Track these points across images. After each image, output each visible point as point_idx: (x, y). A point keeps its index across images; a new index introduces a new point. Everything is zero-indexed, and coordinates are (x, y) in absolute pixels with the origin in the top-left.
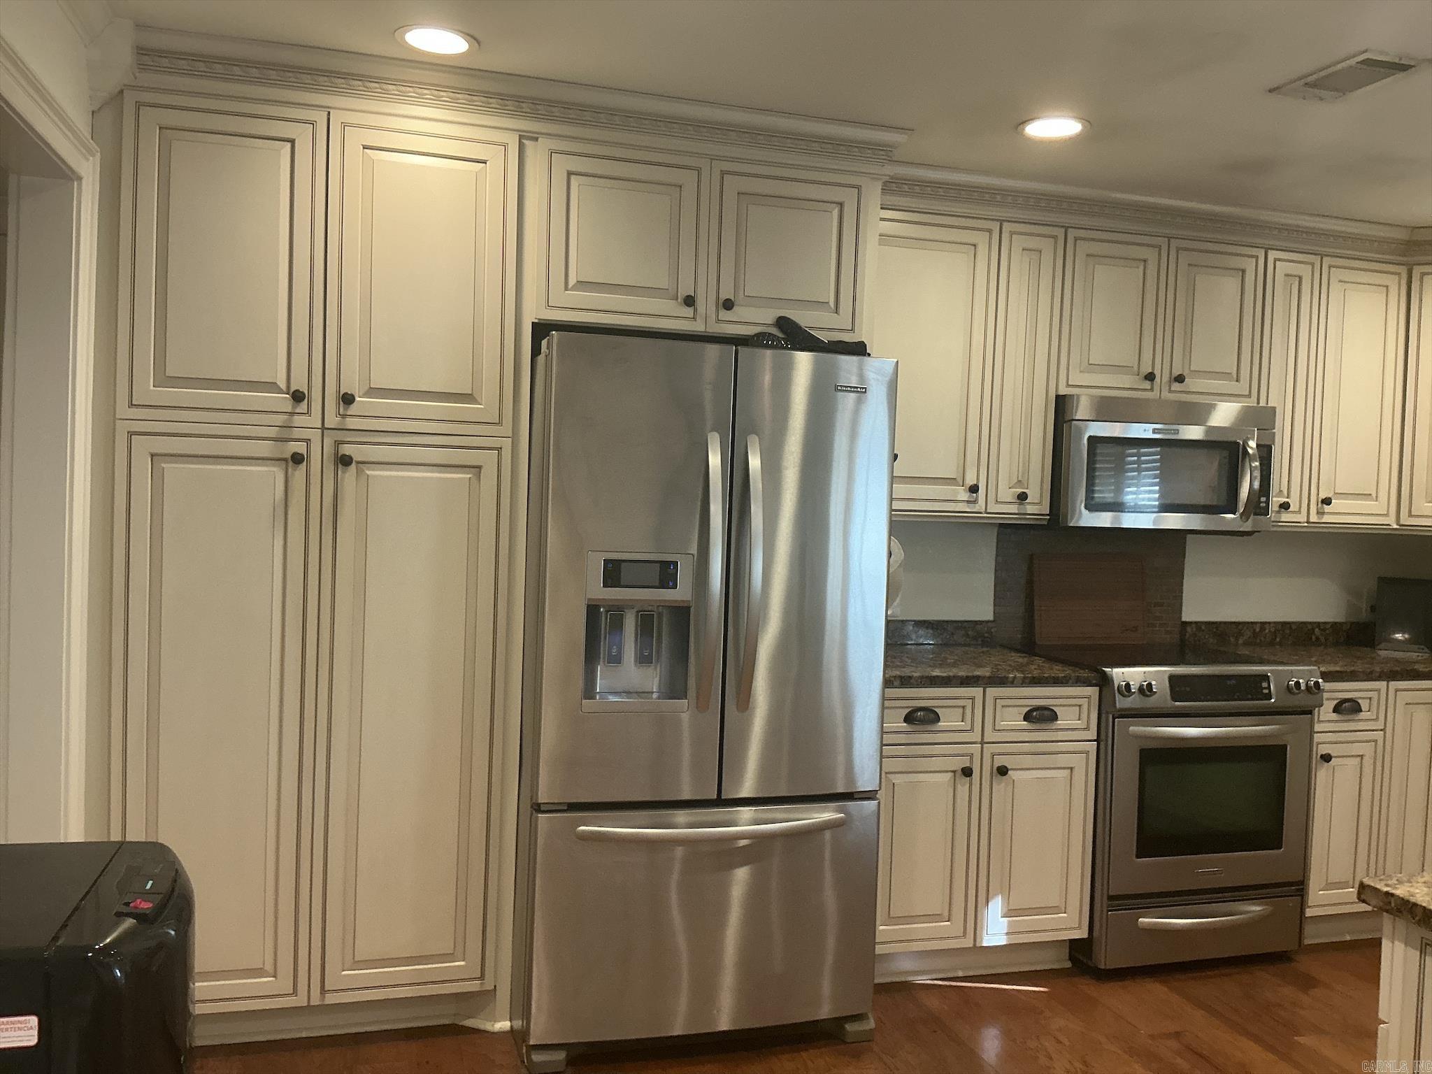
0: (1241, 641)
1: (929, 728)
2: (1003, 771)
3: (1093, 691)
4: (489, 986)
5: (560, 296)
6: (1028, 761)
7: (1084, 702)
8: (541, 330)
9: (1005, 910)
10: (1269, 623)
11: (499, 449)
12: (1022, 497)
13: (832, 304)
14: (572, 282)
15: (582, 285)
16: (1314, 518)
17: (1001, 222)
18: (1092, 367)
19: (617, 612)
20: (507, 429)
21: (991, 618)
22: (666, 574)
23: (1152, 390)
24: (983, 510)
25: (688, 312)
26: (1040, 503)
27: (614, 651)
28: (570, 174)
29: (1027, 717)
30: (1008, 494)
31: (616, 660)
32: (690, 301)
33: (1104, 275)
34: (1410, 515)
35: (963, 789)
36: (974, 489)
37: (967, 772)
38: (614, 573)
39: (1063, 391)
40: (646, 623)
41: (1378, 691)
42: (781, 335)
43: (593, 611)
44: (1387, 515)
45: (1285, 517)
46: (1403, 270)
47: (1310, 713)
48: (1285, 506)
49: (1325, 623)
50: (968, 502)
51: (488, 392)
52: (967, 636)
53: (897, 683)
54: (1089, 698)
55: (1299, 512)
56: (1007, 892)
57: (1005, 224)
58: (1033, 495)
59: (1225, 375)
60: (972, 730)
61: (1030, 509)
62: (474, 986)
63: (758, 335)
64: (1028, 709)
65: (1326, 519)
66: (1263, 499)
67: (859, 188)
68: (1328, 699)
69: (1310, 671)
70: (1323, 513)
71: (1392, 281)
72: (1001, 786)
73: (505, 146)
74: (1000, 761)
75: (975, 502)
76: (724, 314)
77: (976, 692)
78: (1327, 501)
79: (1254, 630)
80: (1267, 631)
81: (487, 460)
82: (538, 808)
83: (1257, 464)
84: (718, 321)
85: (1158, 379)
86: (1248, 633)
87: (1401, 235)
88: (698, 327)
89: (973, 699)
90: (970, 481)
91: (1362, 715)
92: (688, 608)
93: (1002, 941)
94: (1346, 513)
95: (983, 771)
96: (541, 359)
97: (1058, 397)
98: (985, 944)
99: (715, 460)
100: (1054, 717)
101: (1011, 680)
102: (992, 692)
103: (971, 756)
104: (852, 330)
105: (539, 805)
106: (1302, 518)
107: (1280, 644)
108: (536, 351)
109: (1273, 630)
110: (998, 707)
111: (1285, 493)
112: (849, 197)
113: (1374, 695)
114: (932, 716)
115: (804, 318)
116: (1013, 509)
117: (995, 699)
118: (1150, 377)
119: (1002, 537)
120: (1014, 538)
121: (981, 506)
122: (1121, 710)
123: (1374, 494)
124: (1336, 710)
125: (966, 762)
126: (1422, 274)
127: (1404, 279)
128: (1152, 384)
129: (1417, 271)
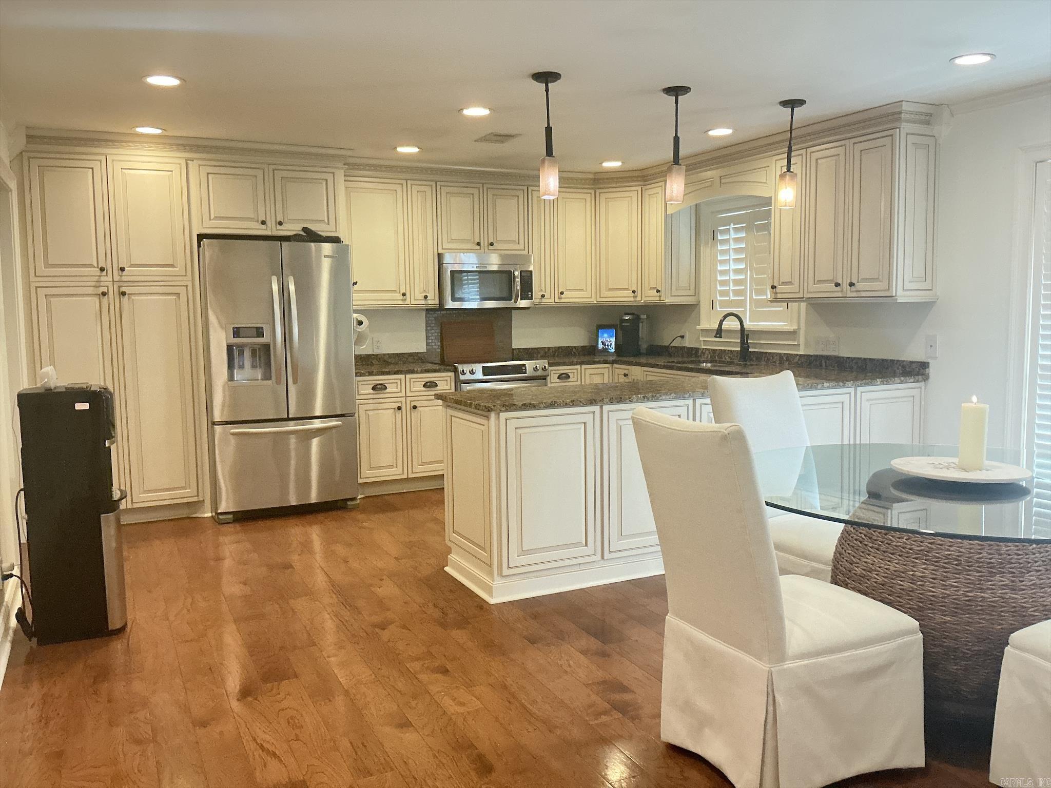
0: (539, 355)
1: (385, 392)
2: (415, 407)
3: (452, 374)
4: (201, 499)
5: (207, 223)
6: (426, 403)
7: (449, 379)
8: (201, 237)
9: (420, 463)
11: (187, 286)
12: (426, 297)
13: (326, 221)
14: (212, 217)
15: (216, 218)
16: (557, 300)
17: (407, 180)
18: (453, 241)
19: (241, 348)
20: (189, 277)
21: (425, 351)
22: (259, 332)
23: (480, 249)
24: (410, 303)
25: (264, 227)
26: (435, 299)
27: (241, 363)
28: (208, 174)
29: (424, 386)
30: (420, 296)
31: (242, 367)
32: (263, 223)
33: (454, 200)
34: (601, 297)
35: (399, 415)
36: (404, 295)
37: (399, 408)
38: (237, 332)
39: (440, 251)
40: (254, 352)
41: (577, 369)
42: (305, 235)
43: (230, 348)
44: (591, 297)
45: (544, 300)
46: (592, 192)
47: (545, 379)
48: (543, 296)
49: (579, 346)
50: (402, 300)
51: (180, 262)
52: (414, 359)
53: (367, 374)
54: (450, 377)
55: (551, 298)
57: (408, 181)
58: (430, 296)
59: (514, 242)
60: (401, 392)
61: (430, 302)
62: (195, 499)
63: (295, 235)
64: (424, 382)
65: (563, 300)
66: (530, 293)
67: (333, 173)
68: (554, 374)
69: (543, 362)
70: (561, 298)
71: (588, 197)
72: (415, 414)
73: (180, 164)
74: (414, 404)
75: (405, 300)
76: (279, 227)
77: (402, 376)
78: (562, 293)
79: (545, 351)
80: (551, 351)
81: (182, 291)
82: (214, 424)
83: (518, 279)
84: (277, 230)
85: (482, 244)
86: (542, 353)
87: (591, 176)
88: (268, 233)
89: (400, 379)
90: (403, 291)
91: (570, 380)
92: (269, 345)
94: (572, 297)
95: (406, 408)
96: (201, 249)
97: (439, 254)
98: (411, 477)
99: (275, 287)
100: (437, 385)
101: (416, 371)
102: (408, 376)
103: (401, 402)
104: (336, 231)
105: (214, 422)
106: (552, 300)
107: (558, 356)
108: (199, 246)
109: (553, 350)
110: (412, 382)
111: (544, 290)
112: (330, 177)
113: (575, 371)
114: (384, 387)
115: (313, 227)
116: (423, 302)
117: (410, 379)
118: (479, 244)
119: (428, 315)
120: (434, 316)
121: (408, 302)
122: (462, 381)
123: (585, 289)
124: (559, 378)
125: (399, 405)
126: (600, 193)
127: (593, 195)
128: (480, 247)
129: (598, 191)
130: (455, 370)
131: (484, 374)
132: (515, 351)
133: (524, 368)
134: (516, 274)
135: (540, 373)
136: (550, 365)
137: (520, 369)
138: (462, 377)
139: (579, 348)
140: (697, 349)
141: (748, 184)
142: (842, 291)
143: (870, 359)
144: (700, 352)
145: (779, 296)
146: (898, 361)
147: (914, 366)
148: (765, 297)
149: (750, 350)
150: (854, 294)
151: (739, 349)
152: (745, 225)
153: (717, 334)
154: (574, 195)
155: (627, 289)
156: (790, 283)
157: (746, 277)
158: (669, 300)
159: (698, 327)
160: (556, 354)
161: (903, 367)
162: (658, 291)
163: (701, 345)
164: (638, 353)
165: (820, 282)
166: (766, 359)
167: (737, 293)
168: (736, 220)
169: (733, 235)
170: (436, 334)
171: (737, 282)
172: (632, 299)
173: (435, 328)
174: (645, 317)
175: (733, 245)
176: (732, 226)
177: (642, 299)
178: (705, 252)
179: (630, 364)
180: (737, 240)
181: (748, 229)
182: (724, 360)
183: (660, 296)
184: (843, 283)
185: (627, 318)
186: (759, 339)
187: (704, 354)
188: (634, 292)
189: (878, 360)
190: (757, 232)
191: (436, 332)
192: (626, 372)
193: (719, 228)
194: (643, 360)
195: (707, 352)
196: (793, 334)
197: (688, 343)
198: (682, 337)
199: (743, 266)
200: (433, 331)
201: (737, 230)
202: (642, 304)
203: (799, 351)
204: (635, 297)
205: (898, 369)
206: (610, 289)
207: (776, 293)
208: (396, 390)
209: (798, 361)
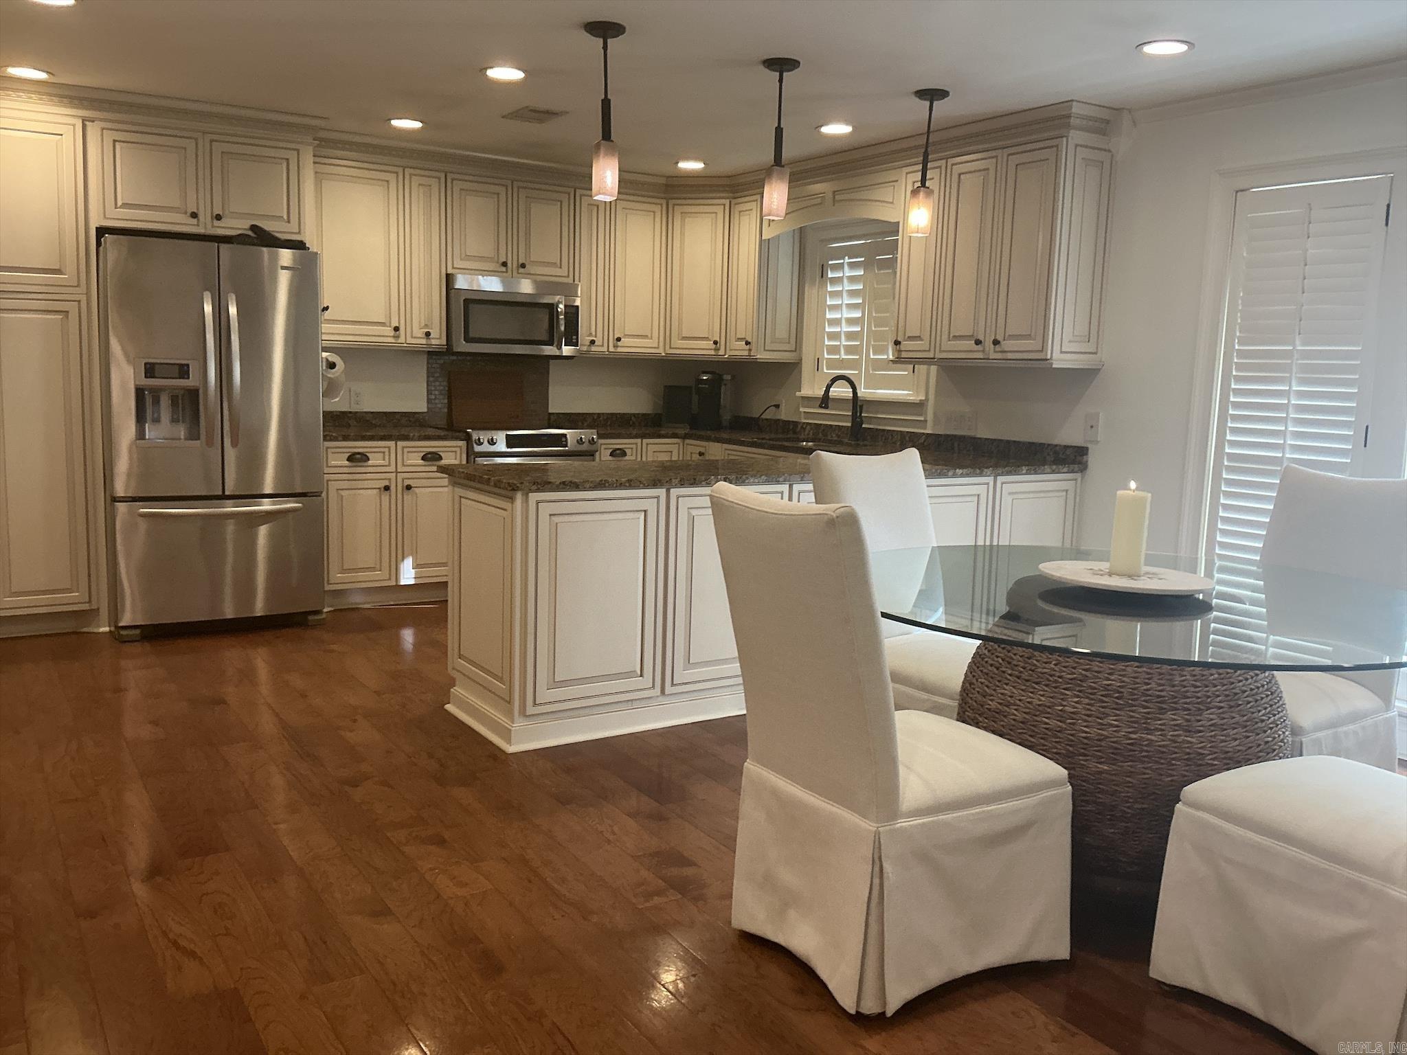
0: (585, 424)
1: (366, 464)
2: (409, 488)
3: (463, 444)
4: (94, 607)
5: (111, 212)
6: (423, 482)
7: (458, 450)
8: (101, 232)
9: (415, 564)
10: (603, 414)
11: (79, 301)
12: (428, 334)
13: (285, 217)
14: (119, 203)
15: (125, 205)
16: (612, 349)
17: (404, 168)
18: (468, 258)
19: (156, 393)
20: (83, 289)
21: (426, 410)
22: (183, 371)
23: (507, 272)
24: (405, 342)
25: (194, 221)
26: (440, 338)
27: (156, 415)
28: (115, 141)
29: (423, 458)
30: (419, 333)
31: (157, 420)
32: (194, 215)
33: (473, 202)
34: (670, 348)
35: (385, 497)
36: (396, 329)
37: (387, 488)
38: (150, 371)
39: (450, 271)
40: (174, 400)
41: (636, 444)
42: (255, 236)
43: (140, 392)
44: (658, 348)
45: (593, 348)
46: (664, 202)
47: (593, 455)
48: (593, 342)
49: (639, 414)
50: (395, 336)
51: (70, 268)
52: (410, 421)
53: (340, 438)
54: (460, 447)
55: (603, 346)
56: (415, 554)
57: (406, 170)
58: (435, 333)
59: (554, 265)
60: (389, 465)
61: (434, 342)
62: (86, 607)
63: (239, 235)
64: (424, 453)
65: (619, 350)
66: (574, 337)
67: (298, 150)
68: (605, 449)
69: (592, 432)
70: (617, 347)
71: (657, 209)
72: (408, 497)
73: (74, 125)
74: (407, 482)
75: (399, 337)
76: (216, 223)
77: (392, 444)
78: (619, 339)
79: (594, 419)
80: (601, 419)
81: (72, 308)
82: (115, 500)
83: (563, 317)
84: (213, 226)
85: (509, 265)
87: (663, 181)
88: (200, 230)
89: (389, 448)
90: (395, 323)
91: (627, 458)
92: (197, 391)
93: (412, 582)
94: (631, 346)
95: (397, 488)
96: (101, 248)
97: (448, 275)
98: (402, 583)
99: (208, 308)
100: (441, 458)
101: (411, 437)
102: (400, 444)
103: (390, 480)
104: (299, 233)
105: (114, 498)
106: (605, 349)
107: (611, 425)
108: (99, 244)
109: (605, 418)
110: (405, 453)
111: (594, 333)
112: (292, 156)
113: (634, 446)
114: (364, 457)
115: (267, 226)
116: (424, 341)
117: (403, 448)
118: (504, 264)
119: (430, 361)
120: (438, 361)
121: (402, 340)
122: (478, 453)
123: (650, 336)
124: (611, 455)
125: (387, 483)
126: (674, 205)
127: (664, 208)
128: (507, 269)
129: (671, 202)
130: (468, 438)
131: (508, 446)
132: (552, 417)
133: (564, 439)
134: (559, 310)
135: (585, 447)
136: (600, 436)
137: (560, 440)
138: (477, 449)
139: (640, 416)
140: (795, 424)
141: (869, 203)
142: (983, 351)
143: (1014, 441)
144: (799, 427)
145: (904, 355)
146: (1049, 445)
147: (1068, 452)
148: (886, 357)
149: (864, 426)
150: (999, 356)
151: (849, 424)
152: (863, 259)
153: (822, 403)
154: (638, 206)
155: (706, 339)
156: (918, 338)
157: (862, 329)
158: (762, 356)
159: (798, 394)
160: (609, 423)
161: (1056, 453)
162: (747, 343)
163: (800, 418)
164: (718, 427)
165: (956, 338)
166: (884, 438)
167: (849, 350)
168: (851, 252)
169: (848, 272)
170: (442, 388)
171: (850, 336)
172: (713, 352)
173: (440, 379)
174: (729, 377)
175: (847, 286)
176: (847, 260)
177: (725, 353)
178: (811, 293)
179: (708, 439)
180: (852, 279)
181: (866, 265)
182: (829, 438)
183: (750, 350)
184: (985, 340)
185: (705, 378)
186: (877, 412)
187: (805, 429)
188: (715, 343)
189: (1024, 443)
190: (879, 269)
191: (442, 385)
192: (702, 450)
193: (830, 262)
194: (725, 436)
195: (808, 427)
196: (919, 406)
197: (784, 414)
198: (777, 406)
199: (858, 314)
200: (437, 383)
201: (852, 266)
202: (726, 360)
203: (925, 429)
204: (717, 350)
205: (1048, 455)
206: (684, 337)
207: (900, 351)
208: (382, 462)
209: (924, 441)
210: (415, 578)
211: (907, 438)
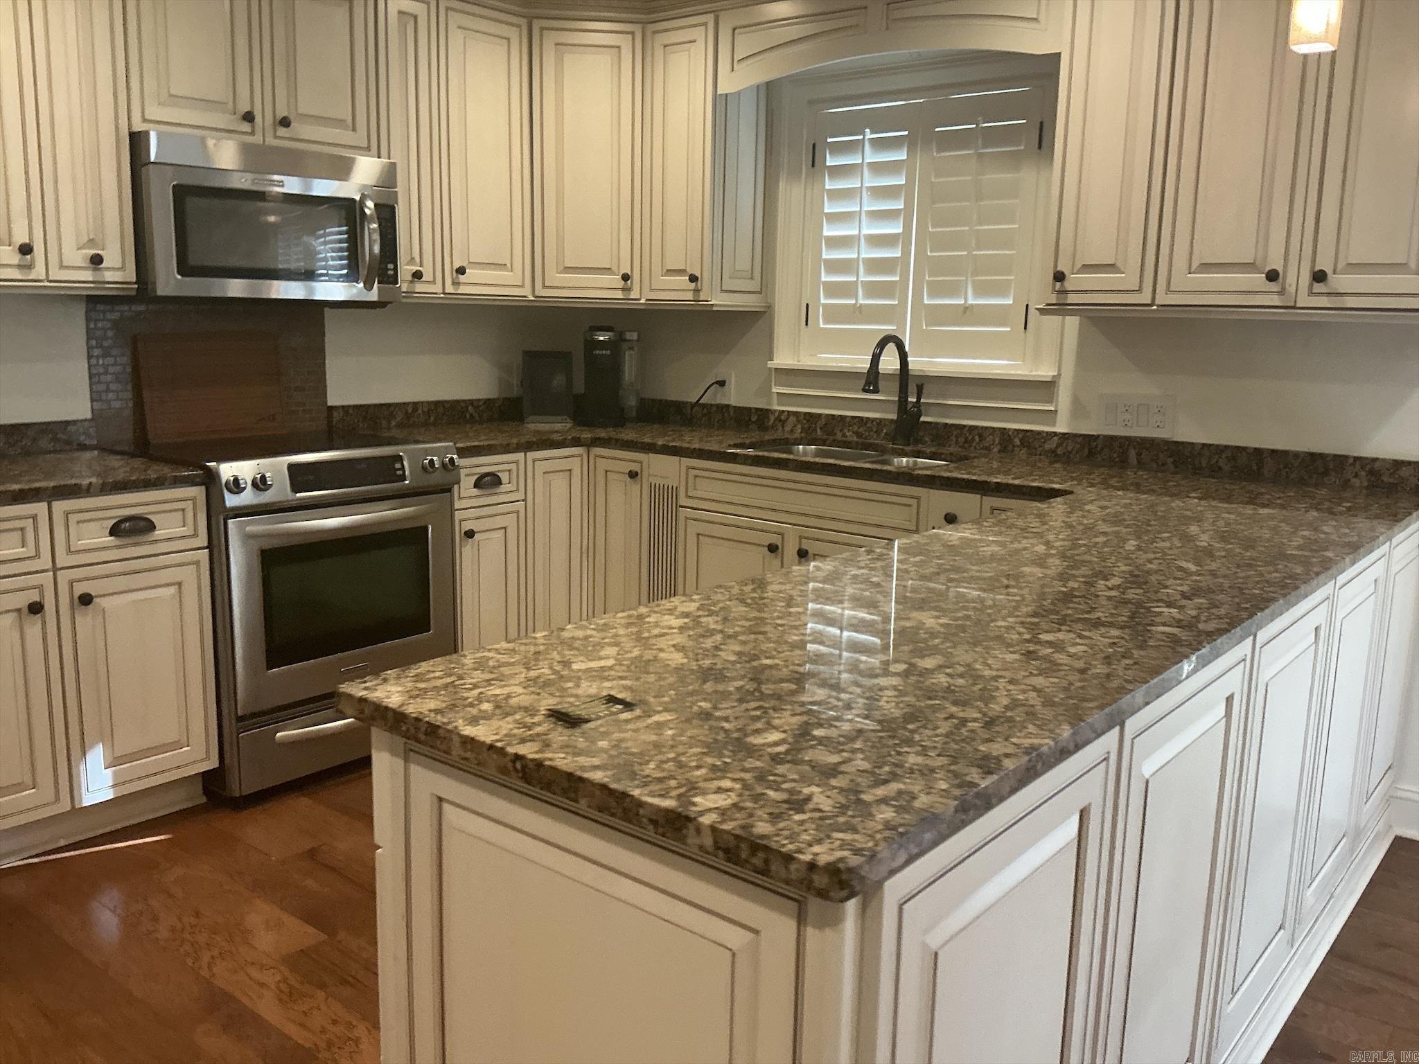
0: (393, 423)
2: (86, 600)
3: (198, 492)
6: (121, 583)
7: (189, 505)
9: (110, 759)
10: (422, 403)
12: (96, 260)
16: (450, 288)
18: (174, 100)
21: (89, 416)
23: (252, 133)
24: (43, 277)
26: (122, 268)
29: (114, 531)
30: (78, 257)
34: (544, 286)
35: (33, 628)
36: (26, 250)
37: (36, 609)
39: (138, 126)
41: (517, 462)
44: (522, 286)
45: (419, 287)
46: (523, 22)
47: (449, 490)
48: (417, 275)
49: (479, 400)
50: (20, 267)
52: (57, 439)
54: (193, 499)
55: (434, 282)
56: (108, 737)
58: (112, 257)
59: (339, 123)
60: (38, 555)
61: (109, 276)
64: (114, 521)
65: (463, 289)
66: (391, 266)
68: (467, 475)
69: (446, 447)
70: (459, 283)
71: (513, 33)
72: (86, 620)
74: (80, 589)
75: (30, 267)
77: (40, 508)
78: (461, 271)
79: (407, 413)
80: (420, 411)
83: (375, 226)
85: (258, 119)
86: (400, 416)
89: (34, 517)
90: (21, 238)
91: (503, 488)
93: (109, 795)
94: (482, 283)
95: (58, 603)
97: (131, 133)
98: (85, 804)
100: (151, 527)
101: (85, 488)
102: (60, 506)
103: (40, 588)
106: (437, 288)
109: (425, 409)
111: (418, 260)
113: (513, 466)
116: (88, 275)
117: (67, 514)
118: (249, 117)
119: (93, 315)
120: (109, 316)
121: (39, 271)
122: (233, 509)
123: (509, 265)
124: (477, 485)
125: (34, 596)
126: (542, 29)
127: (525, 32)
128: (253, 127)
129: (537, 25)
130: (210, 479)
131: (296, 488)
132: (335, 414)
133: (398, 466)
134: (368, 212)
135: (436, 478)
136: (462, 453)
137: (393, 468)
138: (231, 500)
139: (481, 403)
140: (764, 413)
142: (1282, 292)
143: (1273, 451)
144: (772, 418)
145: (1072, 298)
146: (1356, 459)
147: (1404, 472)
149: (923, 419)
151: (894, 417)
152: (906, 133)
153: (868, 383)
154: (484, 25)
155: (608, 270)
156: (1111, 268)
158: (719, 301)
159: (770, 364)
161: (1371, 472)
162: (693, 279)
163: (769, 403)
164: (618, 418)
165: (1206, 267)
166: (961, 440)
167: (874, 289)
168: (878, 121)
169: (871, 156)
170: (118, 368)
171: (876, 266)
172: (619, 295)
173: (114, 352)
174: (634, 336)
175: (870, 181)
176: (869, 135)
177: (641, 295)
178: (790, 193)
179: (650, 448)
180: (877, 168)
181: (912, 143)
182: (839, 436)
183: (697, 291)
184: (1285, 272)
185: (601, 338)
187: (784, 423)
188: (626, 278)
189: (1296, 455)
190: (939, 151)
191: (119, 362)
192: (635, 467)
193: (829, 140)
195: (792, 419)
196: (1047, 388)
197: (735, 396)
198: (722, 383)
199: (896, 228)
200: (110, 360)
201: (879, 144)
202: (643, 307)
203: (1054, 425)
204: (626, 290)
205: (1356, 476)
206: (566, 268)
207: (1064, 292)
208: (19, 551)
209: (1057, 447)
210: (113, 786)
211: (1017, 441)
